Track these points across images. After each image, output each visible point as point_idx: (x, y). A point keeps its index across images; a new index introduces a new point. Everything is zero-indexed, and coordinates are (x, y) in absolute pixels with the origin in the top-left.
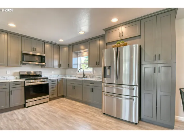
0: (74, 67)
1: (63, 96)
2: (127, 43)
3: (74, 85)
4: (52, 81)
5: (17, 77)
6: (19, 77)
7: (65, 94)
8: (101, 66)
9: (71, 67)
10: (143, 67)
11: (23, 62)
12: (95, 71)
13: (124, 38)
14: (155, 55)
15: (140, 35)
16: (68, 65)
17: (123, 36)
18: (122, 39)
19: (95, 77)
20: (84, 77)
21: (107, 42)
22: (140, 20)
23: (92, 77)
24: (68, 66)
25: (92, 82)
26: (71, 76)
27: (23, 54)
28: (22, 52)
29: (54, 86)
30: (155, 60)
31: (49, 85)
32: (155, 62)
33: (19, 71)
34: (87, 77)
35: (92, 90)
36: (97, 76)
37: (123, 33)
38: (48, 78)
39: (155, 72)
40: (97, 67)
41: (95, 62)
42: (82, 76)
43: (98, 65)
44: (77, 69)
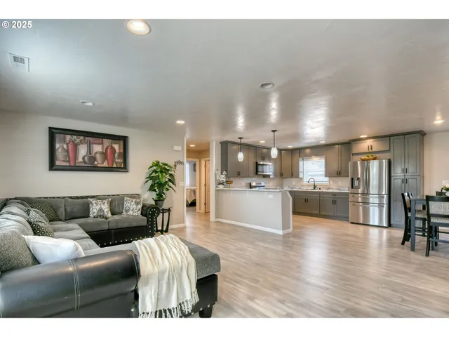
0: (301, 176)
2: (376, 157)
3: (306, 198)
8: (348, 176)
9: (297, 177)
10: (393, 178)
12: (331, 182)
13: (373, 151)
14: (403, 169)
15: (389, 149)
16: (292, 173)
17: (371, 149)
18: (371, 151)
19: (332, 188)
20: (314, 189)
21: (353, 153)
22: (390, 137)
23: (328, 189)
24: (292, 175)
25: (334, 194)
26: (292, 188)
27: (257, 165)
28: (257, 162)
30: (403, 173)
32: (403, 175)
34: (320, 189)
35: (334, 202)
36: (334, 188)
37: (372, 146)
39: (403, 183)
40: (338, 177)
41: (335, 173)
42: (312, 188)
43: (339, 174)
44: (302, 179)
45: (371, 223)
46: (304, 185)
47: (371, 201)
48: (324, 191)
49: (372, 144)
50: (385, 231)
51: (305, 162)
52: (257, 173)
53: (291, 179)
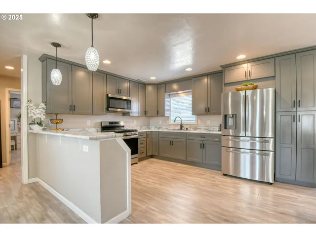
0: (167, 114)
1: (152, 156)
2: (257, 86)
3: (171, 140)
4: (141, 134)
5: (97, 129)
6: (99, 129)
7: (155, 153)
9: (163, 115)
10: (278, 115)
11: (109, 109)
12: (199, 121)
13: (252, 78)
14: (294, 101)
15: (274, 75)
16: (158, 111)
17: (250, 76)
18: (249, 79)
19: (200, 129)
20: (181, 129)
21: (225, 83)
22: (275, 58)
23: (196, 129)
24: (158, 114)
25: (203, 136)
26: (159, 128)
27: (109, 99)
28: (107, 95)
29: (143, 142)
30: (294, 107)
31: (139, 140)
32: (295, 109)
33: (100, 121)
34: (187, 129)
35: (203, 146)
36: (202, 128)
37: (250, 72)
38: (137, 131)
39: (294, 121)
40: (207, 115)
41: (203, 110)
42: (179, 128)
43: (208, 111)
44: (168, 117)
45: (242, 176)
46: (170, 125)
47: (242, 145)
48: (192, 131)
49: (249, 69)
50: (270, 189)
51: (172, 99)
52: (107, 109)
53: (156, 118)
